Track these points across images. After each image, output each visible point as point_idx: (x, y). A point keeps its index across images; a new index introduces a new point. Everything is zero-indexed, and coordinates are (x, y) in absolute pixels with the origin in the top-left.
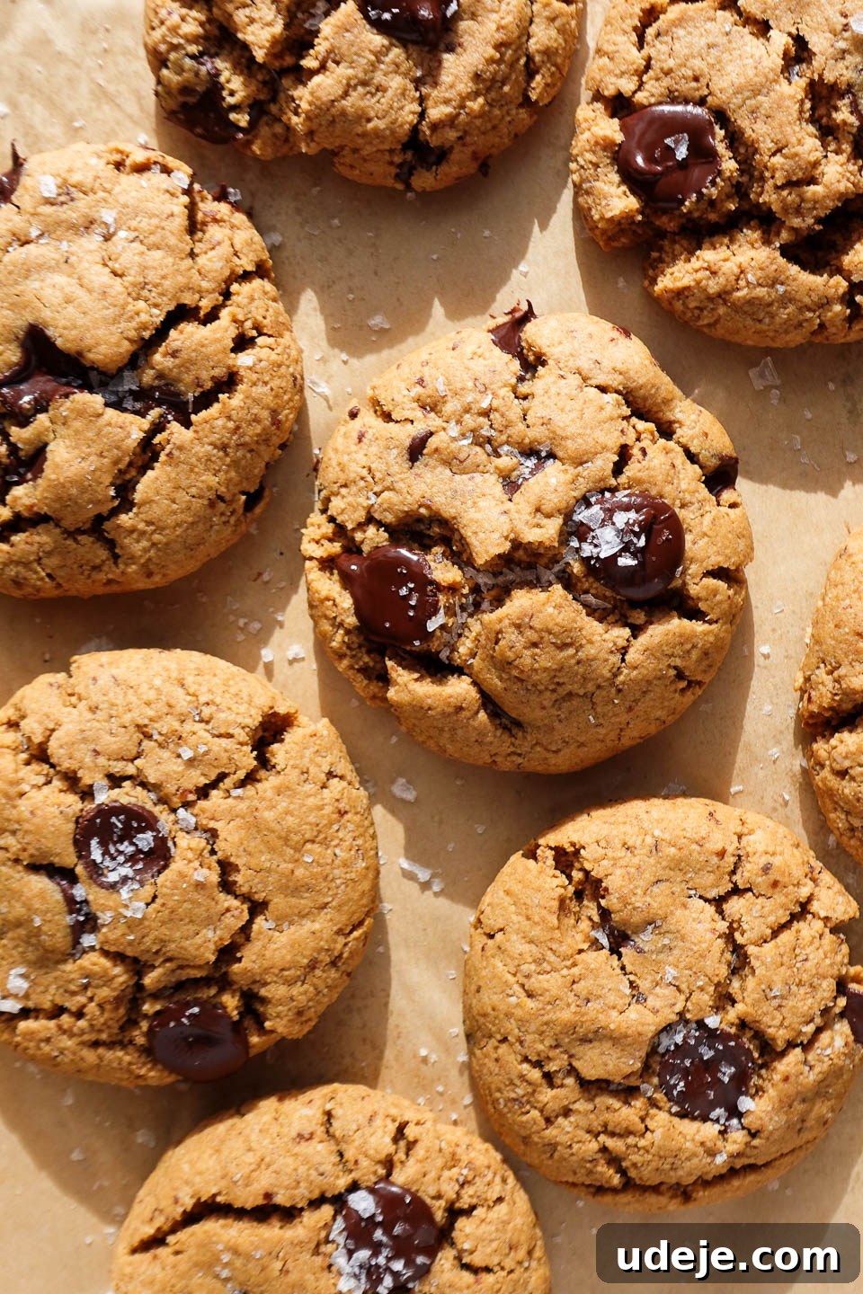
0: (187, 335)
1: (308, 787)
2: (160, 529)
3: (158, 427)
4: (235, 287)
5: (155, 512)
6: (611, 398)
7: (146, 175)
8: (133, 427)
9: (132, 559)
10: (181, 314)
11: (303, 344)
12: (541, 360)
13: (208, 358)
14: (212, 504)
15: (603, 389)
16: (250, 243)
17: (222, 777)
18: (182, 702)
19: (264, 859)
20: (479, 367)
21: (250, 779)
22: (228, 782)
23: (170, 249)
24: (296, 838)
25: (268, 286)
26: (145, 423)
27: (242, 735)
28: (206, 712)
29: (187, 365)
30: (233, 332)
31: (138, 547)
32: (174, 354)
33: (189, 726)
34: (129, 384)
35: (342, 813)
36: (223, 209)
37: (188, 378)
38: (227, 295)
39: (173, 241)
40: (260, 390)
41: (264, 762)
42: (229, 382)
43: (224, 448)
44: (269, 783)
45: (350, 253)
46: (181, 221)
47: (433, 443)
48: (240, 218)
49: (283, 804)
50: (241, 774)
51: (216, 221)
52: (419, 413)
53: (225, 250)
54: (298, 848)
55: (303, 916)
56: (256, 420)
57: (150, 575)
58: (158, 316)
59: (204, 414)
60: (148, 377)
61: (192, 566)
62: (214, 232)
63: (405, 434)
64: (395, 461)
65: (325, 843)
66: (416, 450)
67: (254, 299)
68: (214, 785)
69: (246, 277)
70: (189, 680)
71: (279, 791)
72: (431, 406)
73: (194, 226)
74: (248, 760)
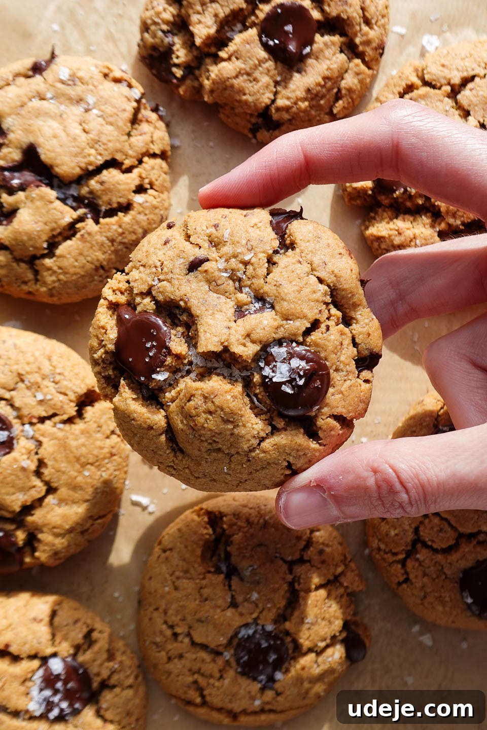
0: (111, 175)
1: (99, 435)
2: (65, 273)
3: (81, 219)
4: (146, 159)
5: (65, 263)
6: (323, 288)
7: (119, 85)
8: (67, 215)
9: (44, 284)
10: (112, 163)
11: (174, 201)
12: (292, 246)
13: (119, 191)
14: (96, 269)
15: (321, 281)
16: (162, 139)
17: (54, 415)
18: (47, 368)
19: (63, 466)
20: (254, 234)
21: (70, 421)
22: (57, 419)
23: (118, 127)
24: (83, 460)
25: (164, 165)
26: (75, 215)
27: (73, 396)
28: (58, 378)
29: (107, 191)
30: (137, 182)
31: (50, 279)
32: (102, 183)
33: (46, 382)
34: (73, 192)
35: (112, 455)
36: (153, 116)
37: (105, 198)
38: (140, 162)
39: (121, 124)
40: (141, 217)
41: (80, 414)
42: (126, 207)
43: (112, 241)
44: (79, 426)
45: (214, 162)
46: (128, 115)
47: (206, 266)
48: (161, 125)
49: (82, 440)
50: (65, 417)
51: (148, 121)
52: (206, 245)
53: (147, 138)
54: (83, 465)
55: (74, 502)
56: (134, 232)
57: (52, 295)
58: (100, 161)
59: (107, 220)
60: (84, 191)
61: (76, 298)
62: (144, 127)
63: (194, 253)
64: (180, 265)
65: (98, 467)
66: (194, 266)
67: (153, 169)
68: (49, 418)
69: (154, 156)
70: (54, 358)
71: (83, 432)
72: (215, 243)
73: (135, 120)
74: (72, 410)
